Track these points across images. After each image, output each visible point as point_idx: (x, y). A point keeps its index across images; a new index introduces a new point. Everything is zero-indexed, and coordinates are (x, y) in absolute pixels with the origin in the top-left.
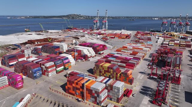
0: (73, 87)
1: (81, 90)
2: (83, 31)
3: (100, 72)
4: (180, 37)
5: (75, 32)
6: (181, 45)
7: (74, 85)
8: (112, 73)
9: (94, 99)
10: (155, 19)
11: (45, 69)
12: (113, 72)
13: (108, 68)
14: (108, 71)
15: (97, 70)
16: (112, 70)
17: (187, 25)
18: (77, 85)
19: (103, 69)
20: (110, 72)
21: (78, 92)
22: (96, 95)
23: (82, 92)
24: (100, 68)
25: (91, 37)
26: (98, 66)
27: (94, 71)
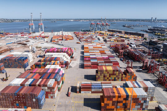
0: (113, 102)
1: (124, 102)
2: (21, 36)
3: (104, 76)
4: (109, 34)
5: (12, 37)
6: (119, 41)
7: (114, 99)
8: (117, 75)
9: (139, 107)
10: (71, 21)
11: (49, 90)
12: (119, 74)
13: (114, 71)
14: (113, 74)
15: (101, 75)
16: (117, 72)
17: (107, 25)
18: (119, 99)
19: (108, 73)
20: (115, 74)
21: (120, 105)
22: (142, 102)
23: (125, 103)
24: (104, 73)
25: (38, 42)
26: (102, 71)
27: (97, 77)
